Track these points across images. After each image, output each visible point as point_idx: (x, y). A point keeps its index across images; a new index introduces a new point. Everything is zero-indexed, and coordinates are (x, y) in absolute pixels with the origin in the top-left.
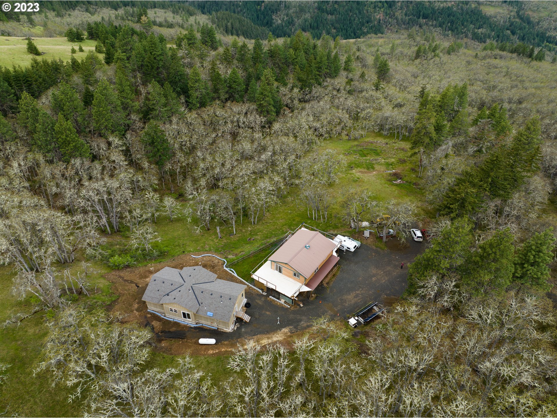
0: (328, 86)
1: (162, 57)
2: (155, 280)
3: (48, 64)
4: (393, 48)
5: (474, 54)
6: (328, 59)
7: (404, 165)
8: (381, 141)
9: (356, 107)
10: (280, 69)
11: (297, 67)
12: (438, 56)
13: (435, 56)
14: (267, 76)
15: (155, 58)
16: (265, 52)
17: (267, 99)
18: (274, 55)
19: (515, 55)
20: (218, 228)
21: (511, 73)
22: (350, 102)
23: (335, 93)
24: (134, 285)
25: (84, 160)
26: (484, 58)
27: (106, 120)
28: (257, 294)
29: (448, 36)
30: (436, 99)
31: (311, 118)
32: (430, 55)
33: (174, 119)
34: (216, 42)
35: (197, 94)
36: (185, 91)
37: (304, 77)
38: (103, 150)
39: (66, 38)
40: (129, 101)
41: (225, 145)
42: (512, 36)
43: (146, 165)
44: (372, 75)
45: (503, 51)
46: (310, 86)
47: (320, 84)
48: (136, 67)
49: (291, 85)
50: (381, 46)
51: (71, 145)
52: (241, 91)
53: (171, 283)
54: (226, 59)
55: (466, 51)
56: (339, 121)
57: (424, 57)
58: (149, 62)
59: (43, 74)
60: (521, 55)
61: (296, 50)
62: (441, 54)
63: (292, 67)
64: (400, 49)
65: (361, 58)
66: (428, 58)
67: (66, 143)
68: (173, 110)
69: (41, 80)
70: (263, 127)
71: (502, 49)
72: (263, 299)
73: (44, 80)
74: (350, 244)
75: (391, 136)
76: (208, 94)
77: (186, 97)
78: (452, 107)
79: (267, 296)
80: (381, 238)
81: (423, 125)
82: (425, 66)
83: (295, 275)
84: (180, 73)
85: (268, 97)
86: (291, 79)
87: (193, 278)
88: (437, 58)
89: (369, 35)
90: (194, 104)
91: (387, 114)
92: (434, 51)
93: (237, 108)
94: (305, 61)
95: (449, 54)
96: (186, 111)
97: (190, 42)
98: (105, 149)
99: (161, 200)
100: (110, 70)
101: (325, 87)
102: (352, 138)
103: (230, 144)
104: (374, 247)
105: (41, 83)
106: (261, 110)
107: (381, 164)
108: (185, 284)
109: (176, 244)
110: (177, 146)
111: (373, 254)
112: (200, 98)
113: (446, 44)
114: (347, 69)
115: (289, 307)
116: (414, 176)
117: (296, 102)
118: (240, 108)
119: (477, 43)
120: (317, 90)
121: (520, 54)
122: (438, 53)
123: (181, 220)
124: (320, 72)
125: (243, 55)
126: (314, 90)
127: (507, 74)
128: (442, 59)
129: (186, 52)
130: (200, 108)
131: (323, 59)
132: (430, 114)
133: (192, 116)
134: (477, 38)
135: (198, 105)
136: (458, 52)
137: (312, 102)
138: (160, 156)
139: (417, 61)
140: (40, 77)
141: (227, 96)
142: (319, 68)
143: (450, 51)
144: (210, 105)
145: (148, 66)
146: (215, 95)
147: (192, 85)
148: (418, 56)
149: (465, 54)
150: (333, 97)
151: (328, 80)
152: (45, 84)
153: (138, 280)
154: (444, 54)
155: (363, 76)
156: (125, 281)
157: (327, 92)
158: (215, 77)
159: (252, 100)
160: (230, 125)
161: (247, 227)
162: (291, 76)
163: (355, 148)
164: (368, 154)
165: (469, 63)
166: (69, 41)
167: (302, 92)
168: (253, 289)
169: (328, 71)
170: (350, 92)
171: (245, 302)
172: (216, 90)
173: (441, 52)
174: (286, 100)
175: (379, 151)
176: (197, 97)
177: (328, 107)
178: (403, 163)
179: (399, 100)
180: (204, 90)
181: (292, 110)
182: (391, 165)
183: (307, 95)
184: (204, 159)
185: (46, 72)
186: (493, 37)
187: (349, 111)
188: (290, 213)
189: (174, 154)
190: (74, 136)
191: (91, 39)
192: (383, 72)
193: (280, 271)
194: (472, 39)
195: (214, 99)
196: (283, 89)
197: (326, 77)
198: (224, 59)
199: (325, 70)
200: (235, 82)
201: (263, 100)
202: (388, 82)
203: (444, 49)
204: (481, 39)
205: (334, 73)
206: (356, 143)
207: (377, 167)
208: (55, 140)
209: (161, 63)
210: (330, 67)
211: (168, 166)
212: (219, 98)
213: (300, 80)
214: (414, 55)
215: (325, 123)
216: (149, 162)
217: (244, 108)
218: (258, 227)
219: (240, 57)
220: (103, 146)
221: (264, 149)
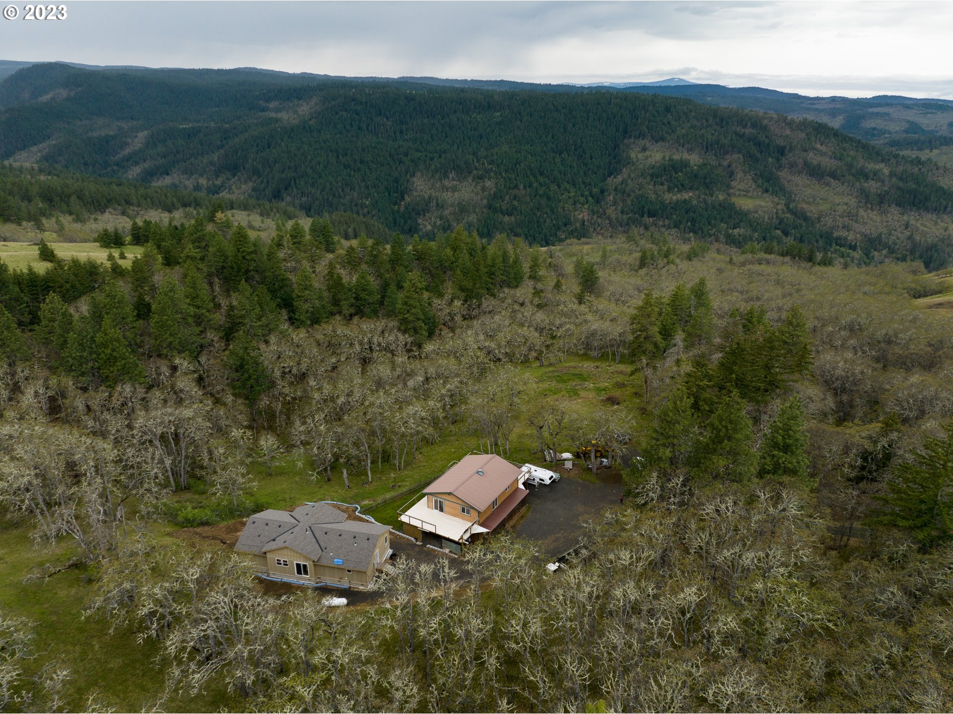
0: (505, 298)
1: (254, 256)
2: (254, 523)
3: (80, 266)
4: (604, 256)
5: (728, 259)
6: (504, 261)
7: (623, 389)
8: (588, 366)
9: (549, 324)
10: (432, 276)
11: (458, 272)
12: (673, 262)
13: (668, 263)
14: (413, 282)
15: (243, 257)
16: (409, 253)
17: (413, 311)
18: (423, 257)
19: (787, 259)
20: (345, 472)
21: (784, 282)
22: (540, 316)
23: (517, 307)
24: (219, 541)
25: (137, 386)
26: (743, 264)
27: (171, 335)
28: (408, 544)
29: (689, 240)
30: (663, 300)
31: (482, 337)
32: (661, 262)
33: (273, 339)
34: (333, 244)
35: (306, 306)
36: (287, 304)
37: (468, 284)
38: (165, 375)
39: (98, 244)
40: (204, 311)
41: (352, 370)
42: (784, 238)
43: (230, 399)
44: (573, 286)
45: (770, 253)
46: (479, 297)
47: (494, 295)
48: (213, 270)
49: (450, 297)
50: (587, 255)
51: (119, 364)
52: (373, 303)
53: (278, 524)
54: (349, 263)
55: (715, 255)
56: (523, 340)
57: (653, 264)
58: (235, 263)
59: (72, 277)
60: (797, 258)
61: (454, 249)
62: (678, 261)
63: (449, 273)
64: (616, 256)
65: (555, 266)
66: (659, 267)
67: (111, 360)
68: (271, 326)
69: (68, 286)
70: (409, 351)
71: (769, 251)
72: (417, 549)
73: (73, 286)
74: (544, 475)
75: (603, 357)
76: (324, 307)
77: (289, 312)
78: (688, 310)
79: (424, 545)
80: (590, 469)
81: (642, 326)
82: (655, 277)
83: (463, 511)
84: (282, 277)
85: (415, 307)
86: (449, 289)
87: (312, 516)
88: (671, 266)
89: (568, 241)
90: (303, 322)
91: (595, 326)
92: (666, 256)
93: (367, 325)
94: (468, 264)
95: (690, 260)
96: (290, 330)
97: (295, 240)
98: (167, 374)
99: (256, 440)
100: (174, 275)
101: (503, 300)
102: (545, 363)
103: (360, 369)
104: (580, 481)
105: (68, 290)
106: (405, 327)
107: (590, 390)
108: (300, 524)
109: (280, 498)
110: (278, 373)
111: (579, 489)
112: (312, 312)
113: (686, 248)
114: (534, 277)
115: (456, 556)
116: (638, 401)
117: (458, 318)
118: (372, 326)
119: (735, 249)
120: (488, 303)
121: (795, 258)
122: (673, 260)
123: (285, 473)
124: (492, 279)
125: (376, 256)
126: (485, 304)
127: (778, 282)
128: (679, 267)
129: (290, 252)
130: (312, 325)
131: (497, 261)
132: (650, 309)
133: (299, 335)
134: (732, 241)
135: (309, 322)
136: (704, 257)
137: (483, 318)
138: (252, 387)
139: (643, 272)
140: (67, 282)
141: (352, 310)
142: (491, 274)
143: (690, 257)
144: (326, 322)
145: (232, 268)
146: (335, 309)
147: (300, 294)
148: (643, 264)
149: (714, 260)
150: (514, 311)
151: (506, 290)
152: (74, 292)
153: (224, 536)
154: (682, 260)
155: (558, 286)
156: (204, 537)
157: (504, 305)
158: (335, 284)
159: (390, 314)
160: (358, 348)
161: (390, 474)
162: (449, 284)
163: (550, 374)
164: (569, 380)
165: (720, 270)
166: (101, 246)
167: (466, 306)
168: (401, 537)
169: (505, 278)
170: (540, 306)
171: (391, 553)
172: (336, 302)
173: (678, 257)
174: (443, 315)
175: (585, 376)
176: (307, 312)
177: (507, 323)
178: (621, 387)
179: (614, 314)
180: (317, 301)
181: (452, 330)
182: (604, 390)
183: (474, 309)
184: (320, 389)
185: (76, 275)
186: (757, 239)
187: (540, 330)
188: (455, 452)
189: (273, 384)
190: (125, 350)
191: (137, 244)
192: (589, 283)
193: (441, 510)
194: (726, 244)
195: (332, 314)
196: (436, 301)
197: (501, 287)
198: (347, 263)
199: (500, 278)
200: (364, 290)
201: (408, 312)
202: (598, 296)
203: (682, 253)
204: (739, 242)
205: (514, 281)
206: (551, 369)
207: (583, 394)
208: (95, 356)
209: (253, 264)
210: (509, 273)
211: (264, 402)
212: (340, 313)
213: (462, 289)
214: (638, 263)
215: (503, 343)
216: (234, 395)
217: (380, 324)
218: (405, 472)
219: (371, 258)
220: (165, 370)
221: (411, 374)
